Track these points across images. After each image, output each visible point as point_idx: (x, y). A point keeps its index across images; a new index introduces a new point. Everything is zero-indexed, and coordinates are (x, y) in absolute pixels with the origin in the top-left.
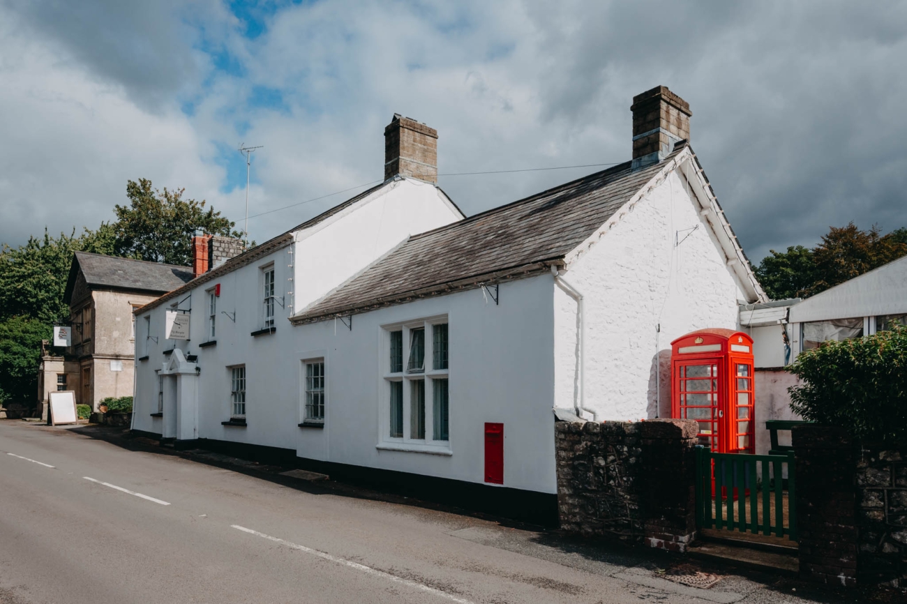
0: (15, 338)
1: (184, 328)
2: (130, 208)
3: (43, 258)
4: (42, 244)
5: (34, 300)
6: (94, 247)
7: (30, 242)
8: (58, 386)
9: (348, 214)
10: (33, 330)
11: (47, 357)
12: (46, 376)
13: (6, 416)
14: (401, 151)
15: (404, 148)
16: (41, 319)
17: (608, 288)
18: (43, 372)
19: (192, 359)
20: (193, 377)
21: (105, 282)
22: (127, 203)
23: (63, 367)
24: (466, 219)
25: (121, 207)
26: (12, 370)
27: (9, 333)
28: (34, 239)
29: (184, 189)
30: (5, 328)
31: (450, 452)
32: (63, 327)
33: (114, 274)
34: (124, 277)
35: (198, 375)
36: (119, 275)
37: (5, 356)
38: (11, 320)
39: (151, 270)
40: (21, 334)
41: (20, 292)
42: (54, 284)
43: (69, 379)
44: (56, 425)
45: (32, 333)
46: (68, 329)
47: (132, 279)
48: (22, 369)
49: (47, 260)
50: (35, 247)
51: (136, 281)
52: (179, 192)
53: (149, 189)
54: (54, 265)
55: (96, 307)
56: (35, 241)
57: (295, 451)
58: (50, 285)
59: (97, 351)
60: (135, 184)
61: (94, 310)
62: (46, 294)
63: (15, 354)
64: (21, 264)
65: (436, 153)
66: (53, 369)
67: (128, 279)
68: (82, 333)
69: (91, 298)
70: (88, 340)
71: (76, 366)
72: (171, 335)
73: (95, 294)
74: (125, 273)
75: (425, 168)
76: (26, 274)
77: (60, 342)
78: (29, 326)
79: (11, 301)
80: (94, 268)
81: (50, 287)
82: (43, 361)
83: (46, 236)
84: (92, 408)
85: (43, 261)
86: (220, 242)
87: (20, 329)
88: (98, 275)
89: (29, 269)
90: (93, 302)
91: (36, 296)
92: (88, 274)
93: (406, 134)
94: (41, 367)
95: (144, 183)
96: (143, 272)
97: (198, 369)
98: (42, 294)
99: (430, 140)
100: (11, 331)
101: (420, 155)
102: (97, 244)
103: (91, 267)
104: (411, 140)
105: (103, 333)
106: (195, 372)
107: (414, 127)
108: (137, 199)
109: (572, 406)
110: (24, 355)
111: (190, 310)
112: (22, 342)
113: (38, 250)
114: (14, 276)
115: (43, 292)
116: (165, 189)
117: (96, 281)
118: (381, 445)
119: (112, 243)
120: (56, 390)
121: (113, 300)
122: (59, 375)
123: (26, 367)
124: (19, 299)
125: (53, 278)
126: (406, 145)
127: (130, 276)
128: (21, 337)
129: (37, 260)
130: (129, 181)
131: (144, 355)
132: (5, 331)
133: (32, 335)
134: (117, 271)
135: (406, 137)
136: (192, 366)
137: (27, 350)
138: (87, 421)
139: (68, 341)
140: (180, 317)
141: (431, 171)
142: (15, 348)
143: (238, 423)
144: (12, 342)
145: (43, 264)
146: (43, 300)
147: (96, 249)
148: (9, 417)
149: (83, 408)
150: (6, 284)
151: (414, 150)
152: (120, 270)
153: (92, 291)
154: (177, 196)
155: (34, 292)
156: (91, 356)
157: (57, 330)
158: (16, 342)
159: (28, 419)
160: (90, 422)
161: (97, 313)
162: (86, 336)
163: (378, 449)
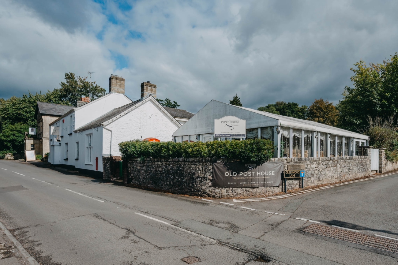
0: (17, 131)
1: (57, 132)
2: (66, 83)
3: (29, 101)
4: (28, 97)
5: (25, 117)
6: (50, 98)
7: (24, 96)
8: (31, 148)
9: (93, 103)
10: (24, 128)
11: (27, 138)
12: (27, 145)
13: (13, 159)
14: (112, 85)
15: (113, 84)
16: (27, 124)
17: (122, 129)
18: (25, 143)
19: (58, 141)
20: (59, 146)
21: (47, 113)
22: (65, 81)
23: (33, 142)
24: (133, 102)
25: (63, 82)
26: (16, 142)
27: (15, 129)
28: (25, 95)
29: (87, 77)
30: (14, 127)
31: (92, 164)
32: (33, 128)
33: (51, 110)
34: (54, 111)
35: (60, 145)
36: (53, 110)
37: (13, 137)
38: (17, 124)
39: (66, 109)
40: (20, 129)
41: (20, 114)
42: (33, 111)
43: (35, 146)
44: (28, 161)
45: (24, 129)
46: (35, 129)
47: (58, 112)
48: (20, 142)
49: (30, 102)
50: (26, 98)
51: (59, 113)
52: (85, 78)
53: (73, 76)
54: (33, 104)
55: (43, 121)
56: (25, 96)
57: (74, 166)
58: (32, 112)
59: (44, 137)
60: (68, 74)
61: (43, 123)
62: (30, 115)
63: (17, 136)
64: (20, 104)
65: (124, 85)
66: (29, 142)
67: (56, 112)
68: (40, 130)
69: (42, 118)
70: (41, 133)
71: (38, 141)
72: (52, 133)
73: (43, 117)
74: (56, 110)
75: (120, 90)
76: (22, 107)
77: (31, 133)
78: (22, 126)
79: (16, 117)
80: (43, 108)
81: (32, 113)
82: (25, 140)
83: (30, 94)
84: (42, 156)
85: (29, 103)
86: (80, 103)
87: (19, 128)
88: (45, 110)
89: (23, 106)
90: (42, 120)
91: (26, 116)
92: (41, 110)
93: (114, 80)
94: (25, 142)
95: (71, 74)
96: (63, 109)
97: (60, 144)
98: (28, 115)
99: (122, 82)
100: (16, 128)
101: (119, 86)
102: (52, 97)
103: (42, 107)
104: (115, 82)
105: (46, 130)
106: (59, 145)
107: (116, 78)
108: (68, 80)
109: (109, 154)
110: (21, 137)
111: (59, 126)
112: (20, 132)
113: (27, 99)
114: (17, 108)
115: (29, 114)
116: (79, 77)
117: (43, 112)
118: (86, 163)
119: (58, 96)
120: (30, 149)
121: (50, 119)
122: (31, 144)
123: (21, 141)
124: (19, 117)
125: (33, 109)
126: (113, 83)
127: (57, 111)
128: (20, 131)
129: (26, 102)
130: (66, 73)
131: (51, 139)
132: (14, 128)
133: (24, 130)
134: (52, 109)
135: (114, 81)
136: (59, 142)
137: (22, 135)
138: (40, 160)
139: (34, 133)
140: (56, 128)
141: (123, 90)
142: (17, 134)
143: (67, 159)
144: (16, 132)
145: (29, 104)
146: (29, 117)
147: (51, 99)
148: (15, 159)
149: (39, 156)
150: (15, 111)
151: (116, 85)
152: (54, 108)
153: (42, 116)
154: (84, 79)
155: (25, 114)
156: (42, 138)
157: (30, 129)
158: (18, 132)
159: (19, 160)
160: (41, 161)
161: (44, 123)
162: (41, 131)
163: (85, 164)
